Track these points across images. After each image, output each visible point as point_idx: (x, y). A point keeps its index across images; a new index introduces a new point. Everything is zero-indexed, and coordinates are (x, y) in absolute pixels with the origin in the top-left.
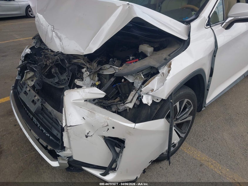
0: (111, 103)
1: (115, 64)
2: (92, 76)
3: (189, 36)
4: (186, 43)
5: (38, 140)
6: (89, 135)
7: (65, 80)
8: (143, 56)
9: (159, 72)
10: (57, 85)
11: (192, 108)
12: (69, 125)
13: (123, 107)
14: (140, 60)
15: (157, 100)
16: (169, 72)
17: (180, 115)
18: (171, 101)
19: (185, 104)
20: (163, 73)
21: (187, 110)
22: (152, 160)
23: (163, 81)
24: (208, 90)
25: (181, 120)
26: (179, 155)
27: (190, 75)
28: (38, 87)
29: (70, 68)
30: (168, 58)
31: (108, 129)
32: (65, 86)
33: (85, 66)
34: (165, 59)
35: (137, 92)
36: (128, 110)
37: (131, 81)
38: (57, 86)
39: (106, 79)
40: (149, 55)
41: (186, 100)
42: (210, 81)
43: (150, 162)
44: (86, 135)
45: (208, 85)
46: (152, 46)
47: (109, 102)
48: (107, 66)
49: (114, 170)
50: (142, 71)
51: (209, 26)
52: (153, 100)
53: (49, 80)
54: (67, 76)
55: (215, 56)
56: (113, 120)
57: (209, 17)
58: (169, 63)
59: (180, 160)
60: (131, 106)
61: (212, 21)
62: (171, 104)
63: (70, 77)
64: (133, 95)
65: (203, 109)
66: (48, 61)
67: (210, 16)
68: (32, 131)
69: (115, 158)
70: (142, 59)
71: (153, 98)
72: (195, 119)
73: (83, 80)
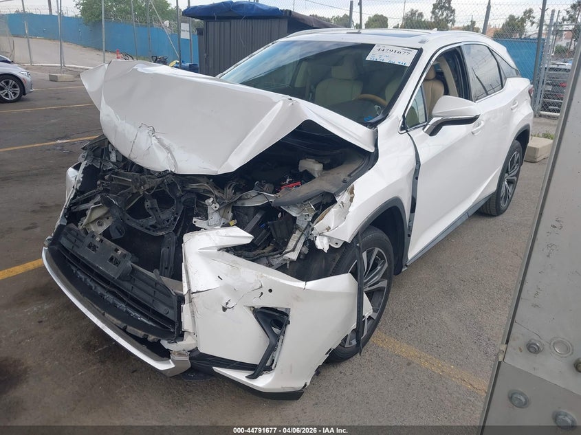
0: (258, 255)
1: (265, 189)
2: (222, 211)
3: (376, 145)
4: (372, 158)
5: (124, 330)
6: (228, 306)
7: (168, 221)
8: (308, 177)
9: (336, 202)
10: (151, 231)
11: (386, 265)
12: (195, 291)
13: (280, 259)
14: (304, 184)
15: (337, 244)
16: (351, 200)
17: (368, 276)
18: (358, 245)
19: (375, 258)
20: (342, 203)
21: (379, 268)
22: (330, 349)
23: (344, 215)
24: (409, 236)
25: (369, 287)
26: (370, 352)
27: (382, 207)
28: (116, 235)
29: (183, 199)
30: (348, 179)
31: (262, 294)
32: (167, 232)
33: (213, 194)
34: (344, 181)
35: (303, 233)
36: (288, 265)
37: (294, 215)
38: (151, 233)
39: (247, 214)
40: (316, 176)
41: (377, 250)
42: (411, 220)
43: (327, 353)
44: (223, 307)
45: (409, 227)
46: (319, 162)
47: (254, 253)
48: (252, 193)
49: (269, 369)
50: (310, 199)
51: (405, 131)
52: (330, 245)
53: (137, 221)
54: (173, 213)
55: (417, 178)
56: (271, 277)
57: (403, 116)
58: (350, 187)
59: (373, 360)
60: (294, 256)
61: (409, 123)
62: (357, 250)
63: (180, 214)
64: (297, 239)
65: (403, 270)
66: (142, 187)
67: (406, 115)
68: (107, 315)
69: (274, 342)
70: (306, 182)
71: (329, 242)
72: (391, 292)
73: (207, 218)
